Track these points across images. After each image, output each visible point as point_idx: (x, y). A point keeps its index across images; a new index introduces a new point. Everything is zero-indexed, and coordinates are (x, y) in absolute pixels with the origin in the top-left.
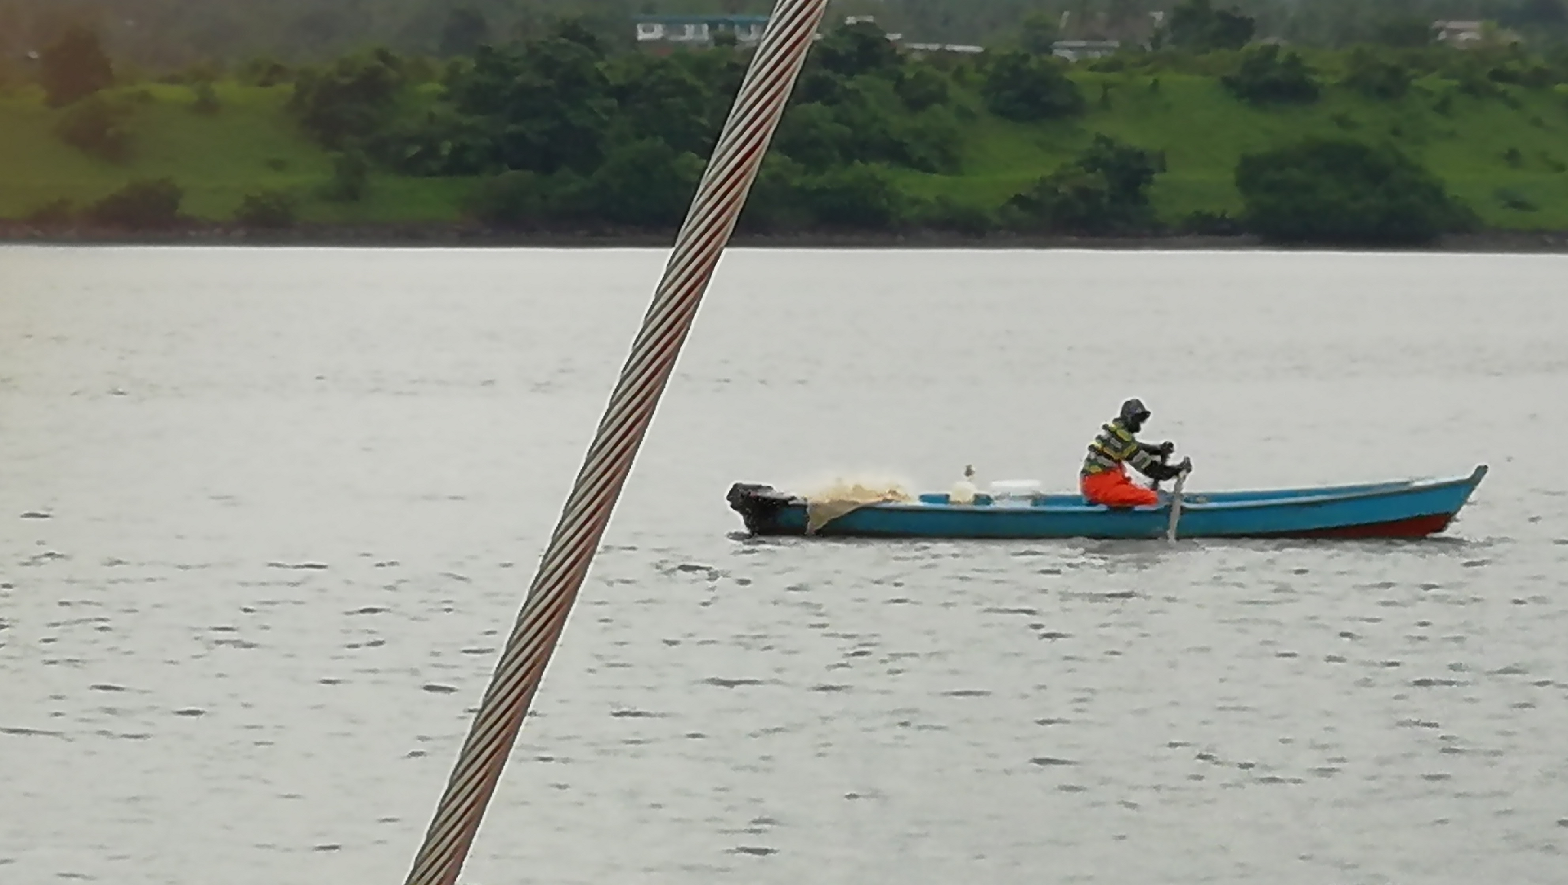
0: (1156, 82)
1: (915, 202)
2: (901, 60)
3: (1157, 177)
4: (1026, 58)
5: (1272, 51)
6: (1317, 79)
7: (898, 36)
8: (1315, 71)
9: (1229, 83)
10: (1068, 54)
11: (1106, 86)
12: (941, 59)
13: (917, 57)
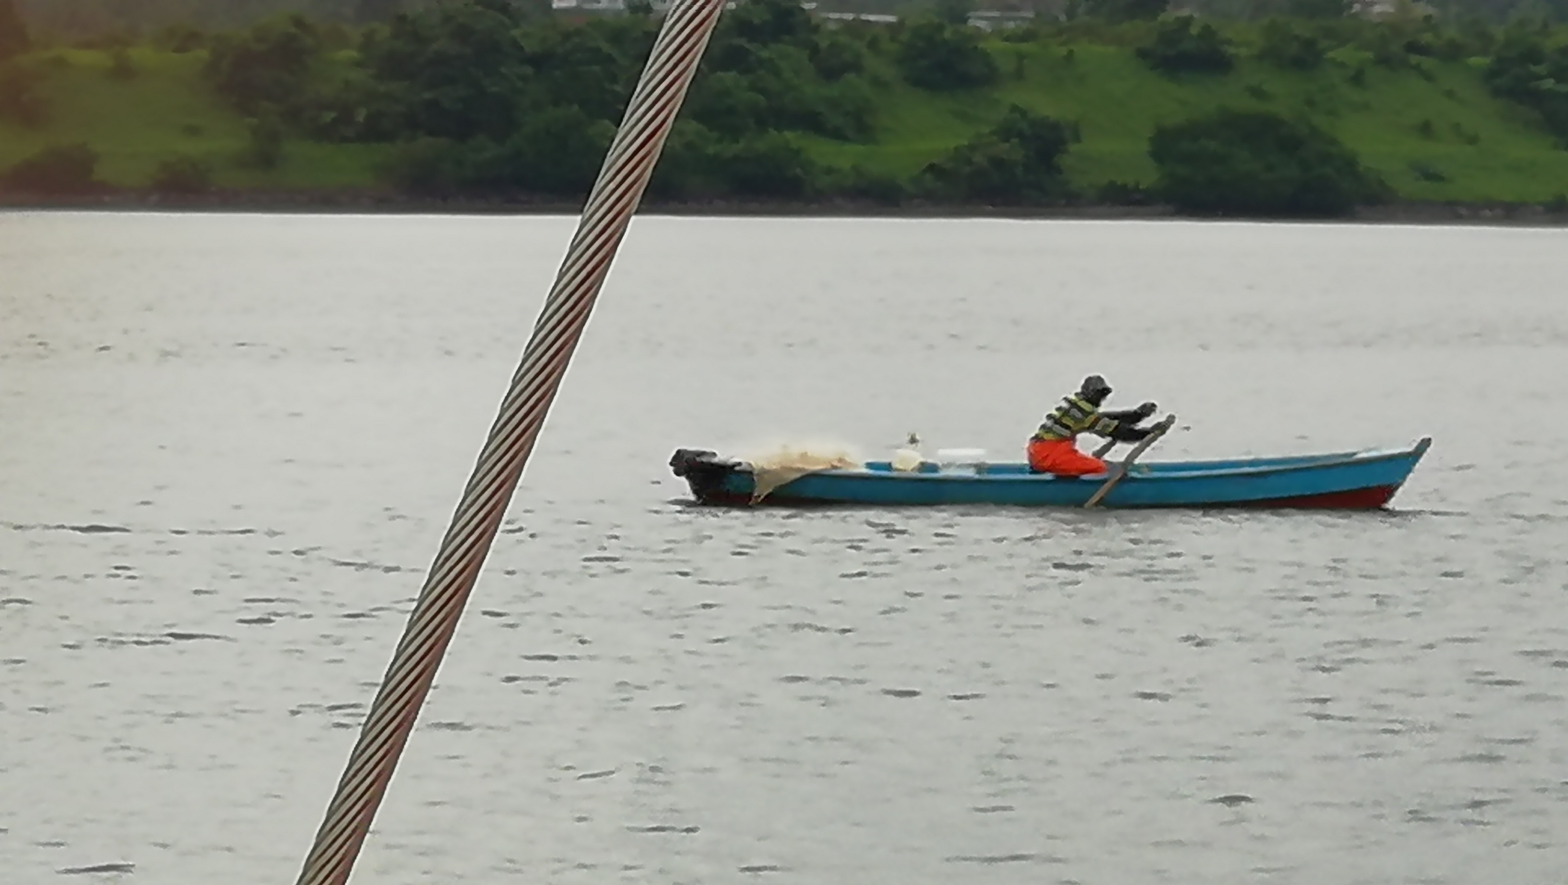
0: (1071, 52)
1: (829, 171)
2: (816, 29)
3: (1071, 147)
4: (940, 28)
5: (1186, 22)
6: (1231, 50)
7: (813, 5)
8: (1229, 42)
9: (1143, 54)
10: (982, 24)
11: (1021, 57)
12: (855, 29)
13: (832, 26)
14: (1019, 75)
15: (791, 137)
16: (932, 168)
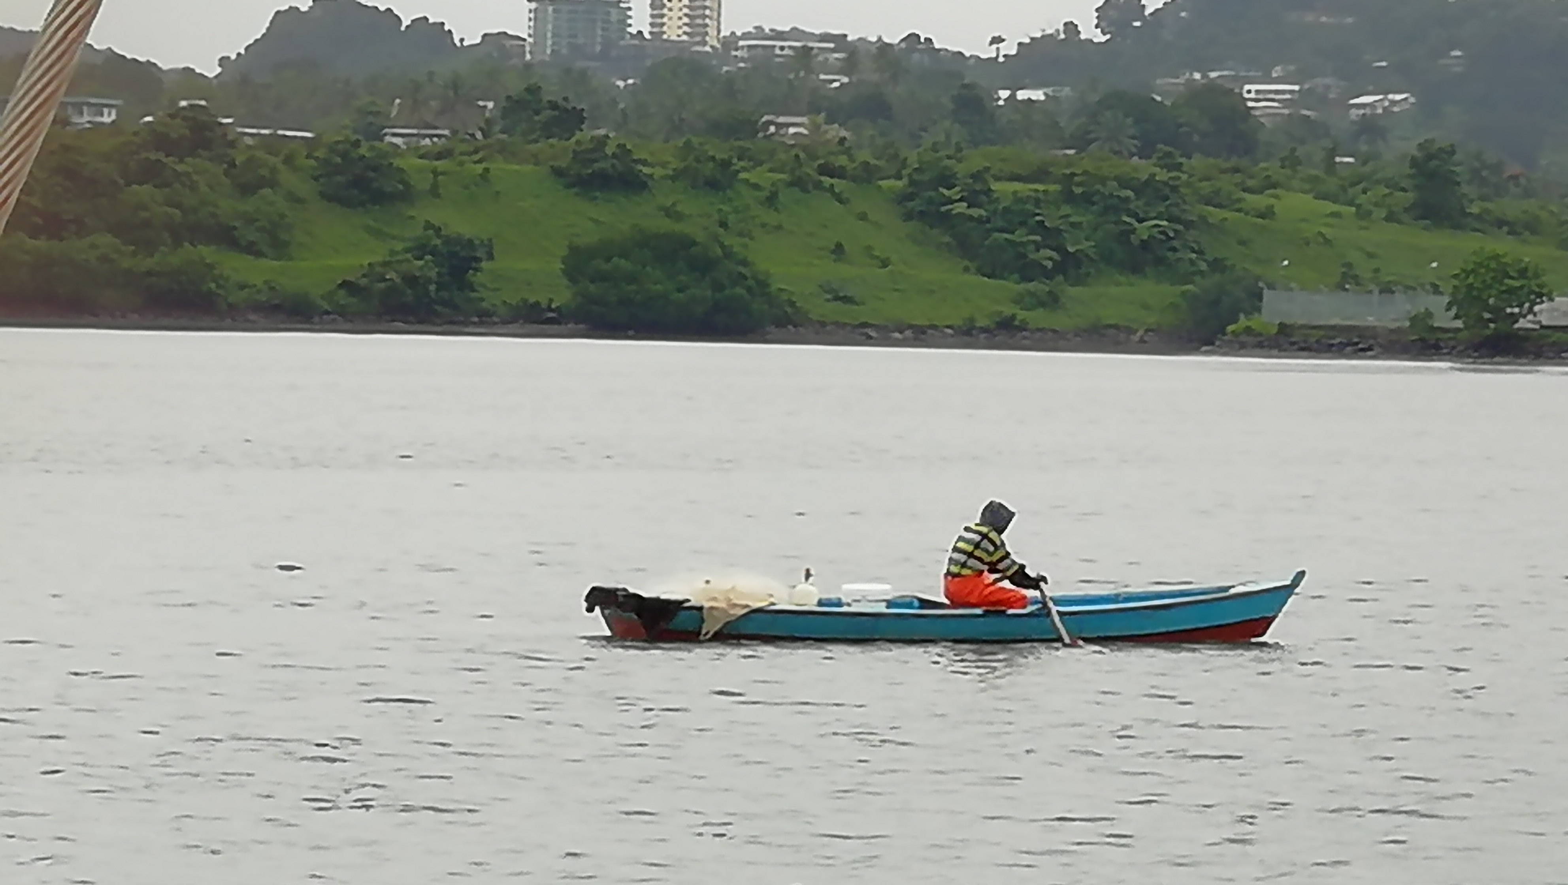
0: (487, 170)
1: (243, 287)
2: (232, 144)
3: (484, 264)
4: (357, 144)
5: (603, 141)
6: (646, 170)
7: (230, 120)
8: (645, 163)
9: (558, 172)
10: (398, 141)
11: (435, 173)
12: (272, 144)
13: (249, 141)
14: (434, 192)
15: (207, 252)
16: (345, 284)
